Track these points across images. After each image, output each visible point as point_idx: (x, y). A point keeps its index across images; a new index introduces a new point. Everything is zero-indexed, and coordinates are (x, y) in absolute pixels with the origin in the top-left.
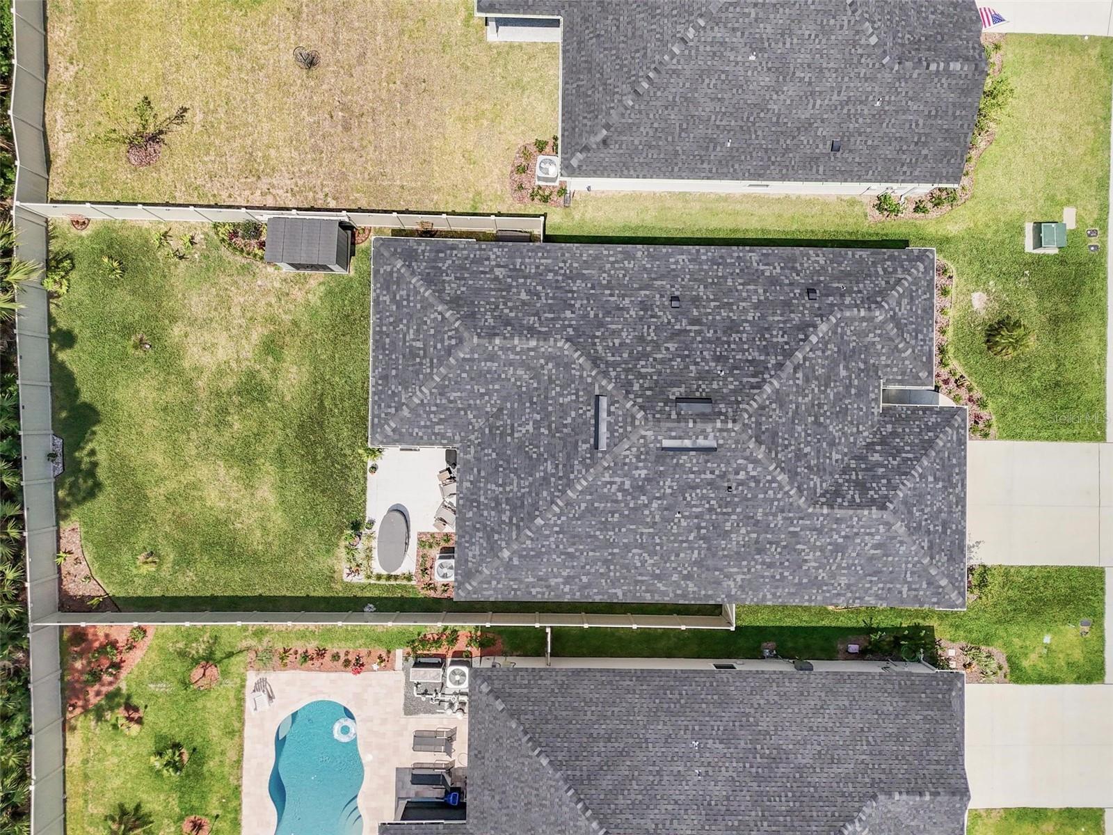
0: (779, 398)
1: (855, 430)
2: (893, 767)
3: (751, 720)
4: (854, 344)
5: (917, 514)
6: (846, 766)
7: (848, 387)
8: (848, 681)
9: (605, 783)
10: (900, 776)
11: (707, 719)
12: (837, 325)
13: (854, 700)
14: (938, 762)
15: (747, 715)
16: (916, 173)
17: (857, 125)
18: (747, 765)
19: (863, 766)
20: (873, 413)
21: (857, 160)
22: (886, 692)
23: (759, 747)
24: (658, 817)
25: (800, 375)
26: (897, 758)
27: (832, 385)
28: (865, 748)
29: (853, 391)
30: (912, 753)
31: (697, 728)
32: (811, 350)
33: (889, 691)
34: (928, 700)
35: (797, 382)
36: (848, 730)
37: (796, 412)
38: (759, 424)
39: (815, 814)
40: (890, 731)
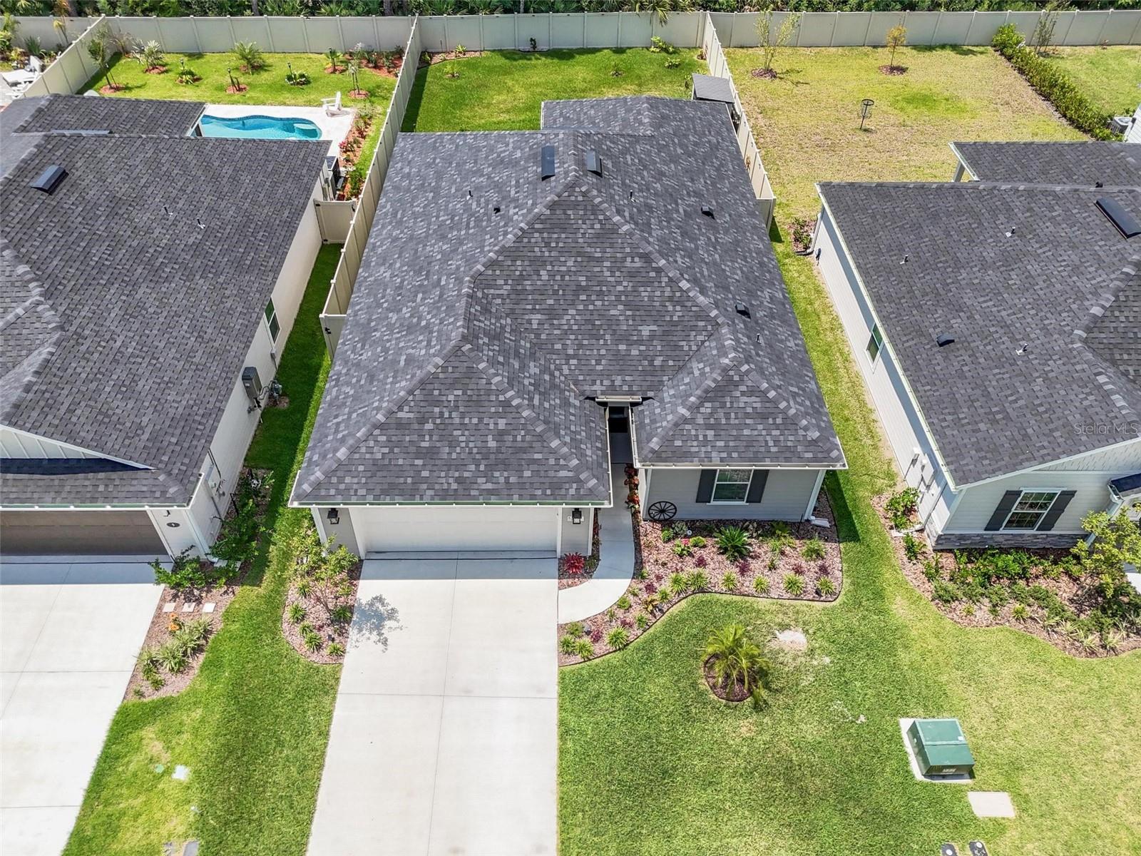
0: (608, 233)
1: (571, 352)
2: (91, 364)
3: (211, 275)
4: (686, 348)
5: (451, 398)
6: (116, 323)
7: (625, 338)
8: (224, 375)
9: (191, 157)
10: (74, 365)
11: (226, 247)
12: (707, 318)
13: (197, 369)
14: (70, 411)
15: (217, 275)
16: (948, 432)
17: (981, 348)
18: (160, 249)
19: (108, 338)
20: (594, 382)
21: (938, 368)
22: (195, 404)
23: (176, 266)
24: (138, 170)
25: (638, 263)
26: (99, 372)
27: (629, 313)
28: (130, 350)
29: (622, 347)
30: (98, 391)
31: (219, 235)
32: (671, 279)
33: (195, 408)
34: (165, 443)
35: (629, 259)
36: (162, 345)
37: (591, 258)
38: (575, 205)
39: (72, 271)
40: (141, 384)
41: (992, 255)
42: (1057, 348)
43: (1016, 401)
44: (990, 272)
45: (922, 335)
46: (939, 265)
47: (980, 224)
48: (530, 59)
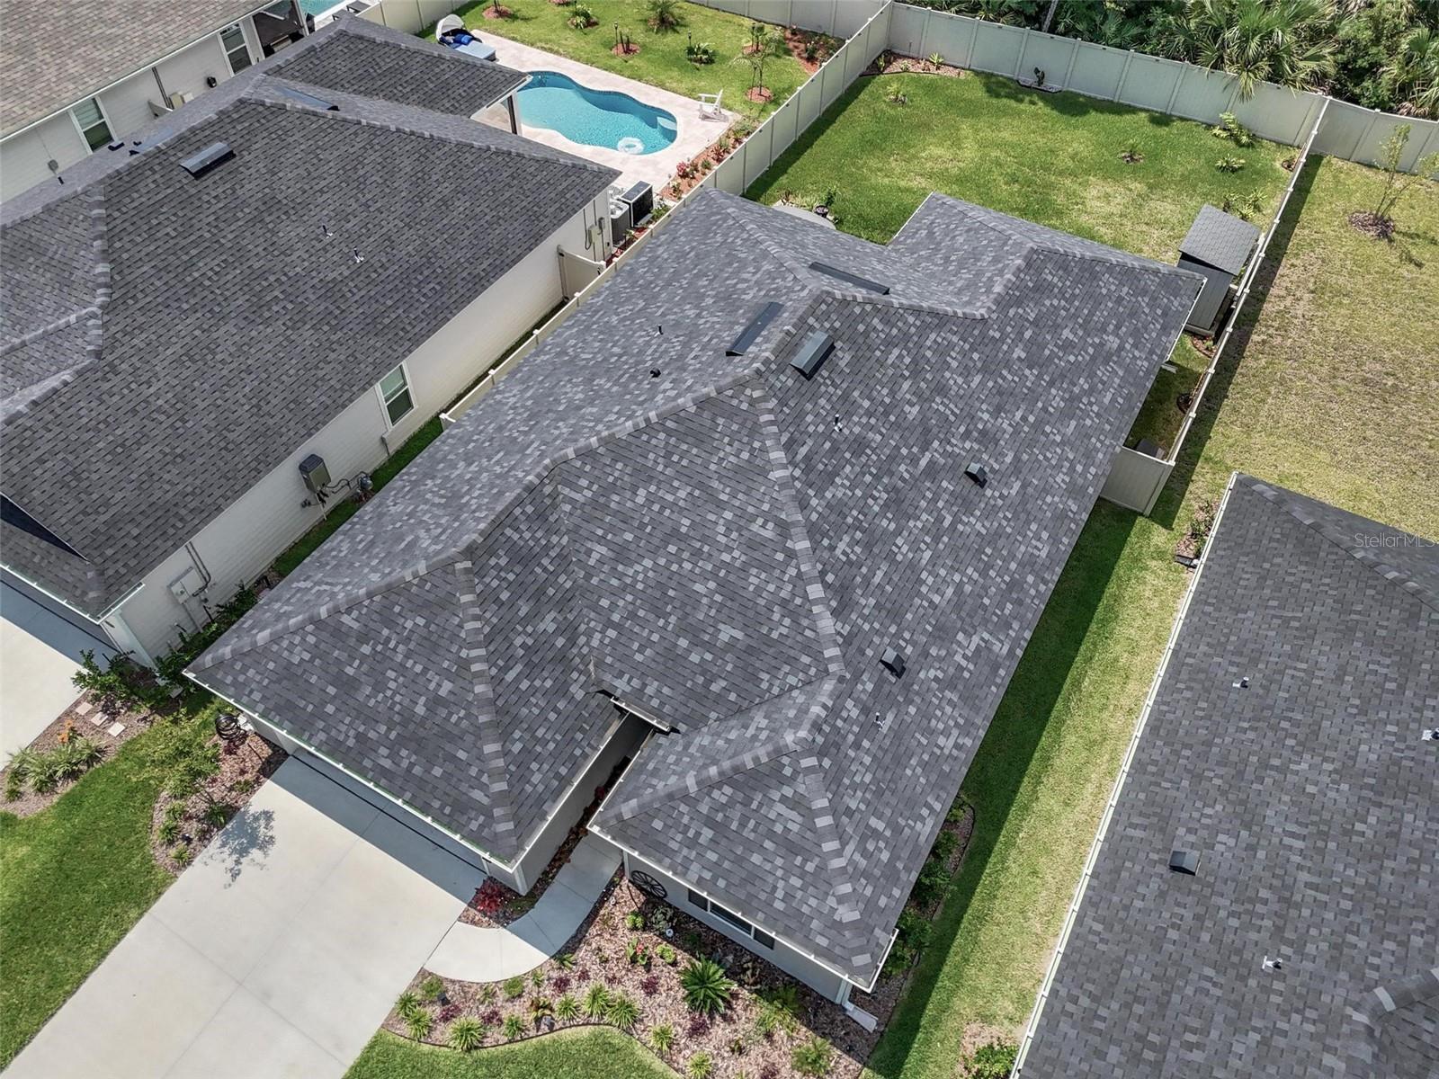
0: (754, 471)
1: (616, 617)
2: (102, 407)
3: (326, 328)
4: (764, 686)
5: (409, 624)
6: (166, 363)
7: (693, 632)
8: (254, 465)
9: (407, 162)
10: (82, 404)
11: (372, 293)
12: (817, 656)
13: (225, 448)
14: (41, 461)
15: (334, 329)
16: (1064, 1026)
17: (1223, 914)
18: (284, 279)
19: (143, 379)
20: (620, 675)
21: (1138, 904)
22: (193, 493)
23: (290, 306)
24: (326, 168)
25: (769, 532)
26: (105, 421)
27: (718, 598)
28: (160, 402)
29: (683, 643)
30: (87, 444)
31: (374, 275)
32: (800, 575)
33: (189, 498)
34: (123, 533)
35: (760, 521)
36: (202, 405)
37: (712, 497)
38: (733, 413)
39: (158, 283)
40: (143, 449)
41: (1373, 757)
42: (1326, 998)
43: (1190, 1047)
44: (1344, 787)
45: (1162, 830)
46: (1284, 724)
47: (1402, 688)
48: (1021, 101)
